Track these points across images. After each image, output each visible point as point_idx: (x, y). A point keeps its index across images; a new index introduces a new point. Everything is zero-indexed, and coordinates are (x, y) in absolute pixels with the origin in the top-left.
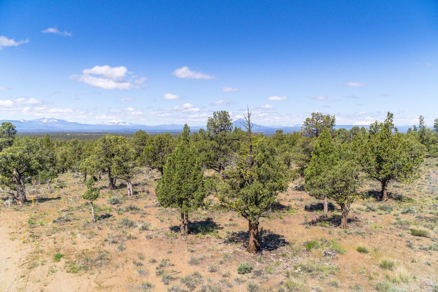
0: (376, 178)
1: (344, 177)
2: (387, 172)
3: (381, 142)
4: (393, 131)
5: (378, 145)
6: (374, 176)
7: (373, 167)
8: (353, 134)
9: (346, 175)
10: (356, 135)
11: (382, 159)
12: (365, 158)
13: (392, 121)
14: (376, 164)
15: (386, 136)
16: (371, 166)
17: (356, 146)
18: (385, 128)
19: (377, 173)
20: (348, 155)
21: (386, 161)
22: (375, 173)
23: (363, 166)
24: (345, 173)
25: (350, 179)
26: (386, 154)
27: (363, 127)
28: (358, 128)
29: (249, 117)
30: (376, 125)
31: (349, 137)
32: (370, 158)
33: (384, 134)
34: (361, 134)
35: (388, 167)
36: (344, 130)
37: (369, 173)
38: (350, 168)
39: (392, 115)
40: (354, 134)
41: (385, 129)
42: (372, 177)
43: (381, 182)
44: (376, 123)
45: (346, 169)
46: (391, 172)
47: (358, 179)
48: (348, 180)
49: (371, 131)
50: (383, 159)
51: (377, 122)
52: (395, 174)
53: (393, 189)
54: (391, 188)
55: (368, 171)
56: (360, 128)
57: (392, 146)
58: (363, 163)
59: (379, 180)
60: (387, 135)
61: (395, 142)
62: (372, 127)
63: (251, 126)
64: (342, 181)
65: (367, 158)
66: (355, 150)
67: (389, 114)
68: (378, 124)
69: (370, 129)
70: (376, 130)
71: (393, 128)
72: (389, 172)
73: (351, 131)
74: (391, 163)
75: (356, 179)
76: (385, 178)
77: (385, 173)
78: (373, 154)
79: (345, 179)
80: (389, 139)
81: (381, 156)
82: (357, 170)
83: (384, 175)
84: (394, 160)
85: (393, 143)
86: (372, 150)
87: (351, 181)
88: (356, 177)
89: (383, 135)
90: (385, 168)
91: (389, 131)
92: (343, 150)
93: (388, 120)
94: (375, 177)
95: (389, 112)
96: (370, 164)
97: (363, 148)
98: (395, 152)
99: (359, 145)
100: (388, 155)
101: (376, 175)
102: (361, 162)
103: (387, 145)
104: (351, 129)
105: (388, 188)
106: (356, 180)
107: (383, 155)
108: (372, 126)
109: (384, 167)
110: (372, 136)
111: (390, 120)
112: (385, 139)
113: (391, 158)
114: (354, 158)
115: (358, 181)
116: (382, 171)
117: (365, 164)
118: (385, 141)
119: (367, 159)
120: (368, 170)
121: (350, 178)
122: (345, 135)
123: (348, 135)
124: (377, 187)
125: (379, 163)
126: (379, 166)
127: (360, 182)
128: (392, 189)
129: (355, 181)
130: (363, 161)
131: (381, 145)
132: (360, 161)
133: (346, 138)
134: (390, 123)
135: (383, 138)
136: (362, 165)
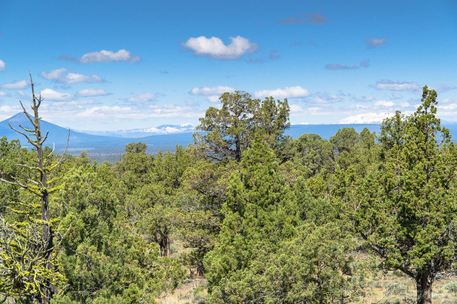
0: (402, 269)
1: (312, 271)
2: (428, 250)
3: (411, 168)
4: (439, 137)
5: (403, 177)
6: (395, 262)
7: (392, 239)
8: (340, 150)
9: (317, 263)
10: (348, 151)
11: (414, 217)
12: (368, 216)
13: (434, 111)
14: (399, 230)
15: (422, 152)
16: (385, 236)
17: (344, 183)
18: (417, 130)
19: (402, 255)
20: (326, 209)
21: (423, 222)
22: (398, 255)
23: (365, 238)
24: (314, 260)
25: (329, 274)
26: (422, 202)
27: (366, 130)
28: (353, 132)
29: (36, 108)
30: (398, 122)
31: (330, 158)
32: (382, 215)
33: (415, 147)
34: (359, 148)
35: (429, 237)
36: (315, 139)
37: (382, 256)
38: (327, 243)
39: (435, 94)
40: (344, 148)
41: (417, 134)
42: (390, 265)
43: (414, 280)
44: (398, 117)
45: (317, 248)
46: (439, 250)
47: (350, 274)
48: (323, 278)
49: (385, 139)
50: (417, 215)
51: (401, 115)
52: (449, 254)
53: (449, 295)
54: (443, 295)
55: (381, 251)
56: (359, 131)
57: (439, 180)
58: (365, 228)
59: (411, 274)
60: (425, 151)
61: (444, 169)
62: (388, 128)
63: (43, 135)
64: (307, 280)
65: (375, 214)
66: (342, 194)
67: (425, 93)
68: (402, 120)
69: (383, 133)
70: (397, 136)
71: (438, 129)
72: (435, 250)
73: (334, 141)
74: (438, 225)
75: (344, 273)
76: (423, 268)
77: (424, 253)
78: (389, 202)
79: (315, 276)
80: (429, 160)
81: (409, 206)
82: (346, 249)
83: (422, 259)
84: (445, 218)
85: (441, 171)
86: (387, 192)
87: (331, 281)
88: (347, 270)
89: (412, 150)
90: (422, 241)
91: (429, 140)
92: (309, 196)
93: (423, 109)
94: (397, 267)
95: (425, 88)
96: (382, 230)
97: (363, 188)
98: (446, 195)
99: (352, 179)
100: (428, 205)
101: (399, 260)
102: (360, 228)
103: (425, 176)
104: (334, 134)
105: (433, 295)
106: (346, 277)
107: (415, 204)
108: (386, 127)
109: (419, 237)
110: (387, 153)
111: (429, 110)
112: (420, 159)
113: (438, 211)
114: (342, 215)
115: (349, 280)
116: (416, 249)
117: (370, 231)
118: (419, 165)
119: (374, 216)
120: (381, 248)
121: (329, 272)
122: (320, 152)
123: (326, 152)
124: (406, 293)
125: (405, 230)
126: (408, 236)
127: (358, 283)
128: (446, 297)
129: (342, 281)
130: (364, 223)
131: (409, 178)
132: (358, 223)
133: (321, 162)
134: (429, 117)
135: (414, 158)
136: (363, 235)
